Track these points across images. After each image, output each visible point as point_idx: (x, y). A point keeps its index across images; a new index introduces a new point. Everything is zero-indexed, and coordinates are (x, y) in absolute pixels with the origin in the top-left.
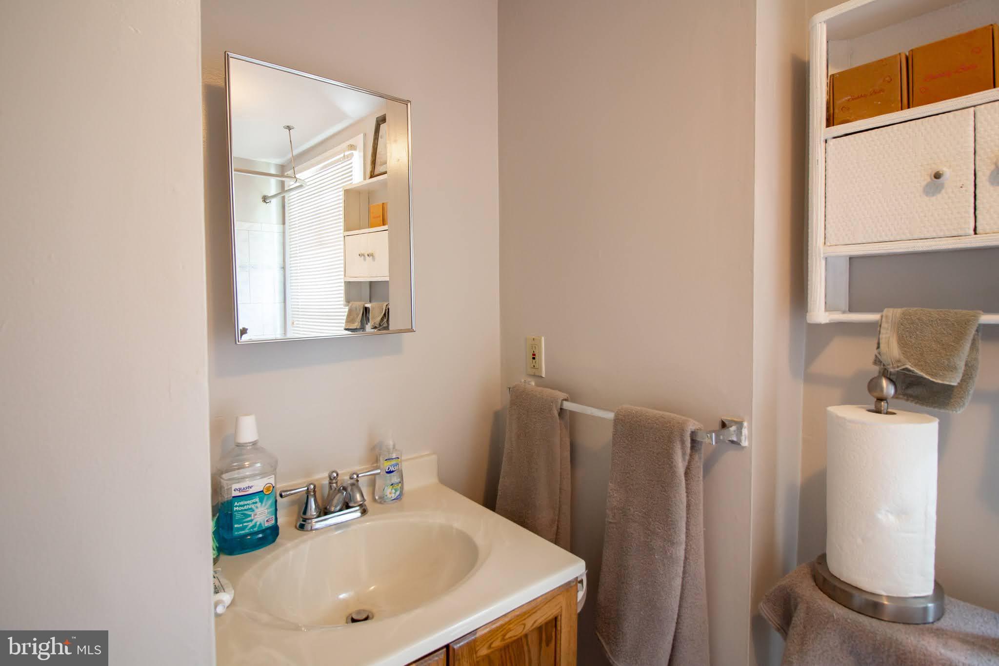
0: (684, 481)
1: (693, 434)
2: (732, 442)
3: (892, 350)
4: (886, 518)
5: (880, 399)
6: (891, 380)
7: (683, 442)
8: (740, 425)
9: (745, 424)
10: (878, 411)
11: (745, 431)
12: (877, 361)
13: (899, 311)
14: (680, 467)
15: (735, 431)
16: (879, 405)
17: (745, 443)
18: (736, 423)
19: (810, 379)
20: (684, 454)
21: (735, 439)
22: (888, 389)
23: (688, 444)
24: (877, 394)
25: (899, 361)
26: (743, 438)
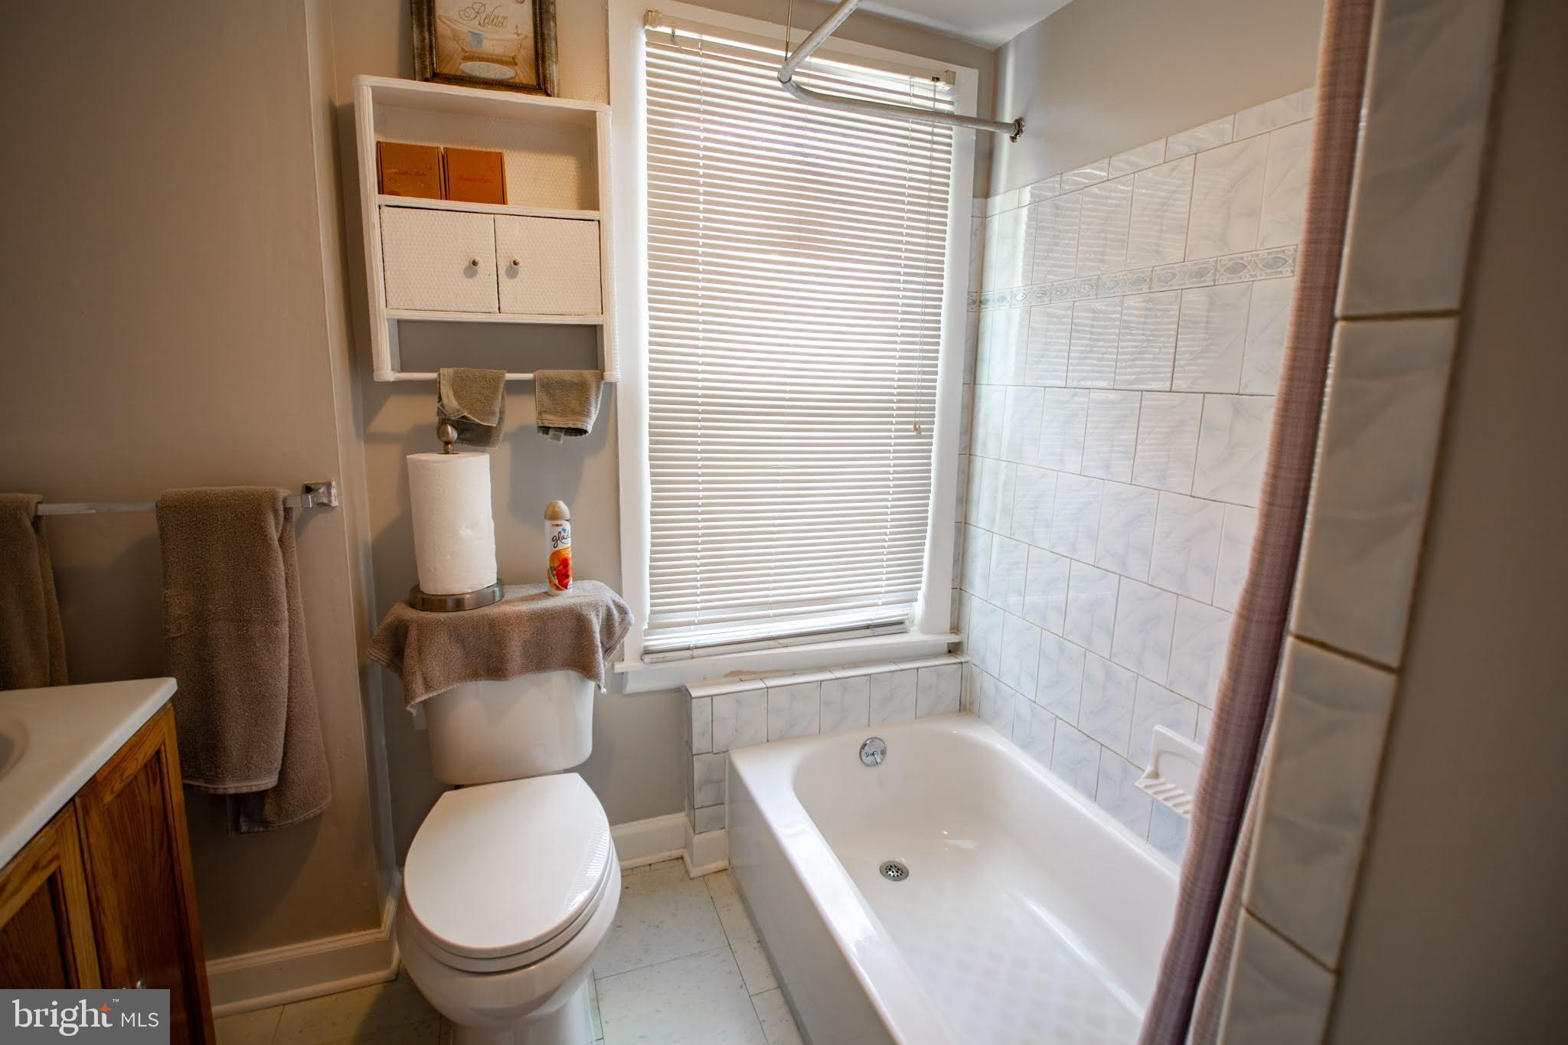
0: (280, 553)
1: (284, 502)
2: (324, 504)
3: (451, 402)
4: (465, 532)
5: (447, 443)
6: (454, 427)
7: (275, 511)
8: (329, 485)
9: (334, 484)
10: (447, 453)
11: (334, 491)
12: (440, 412)
13: (451, 370)
14: (274, 536)
15: (324, 493)
16: (446, 447)
17: (335, 503)
18: (323, 484)
19: (370, 438)
20: (277, 524)
21: (325, 500)
22: (452, 433)
23: (282, 513)
24: (445, 439)
25: (458, 411)
26: (333, 498)
